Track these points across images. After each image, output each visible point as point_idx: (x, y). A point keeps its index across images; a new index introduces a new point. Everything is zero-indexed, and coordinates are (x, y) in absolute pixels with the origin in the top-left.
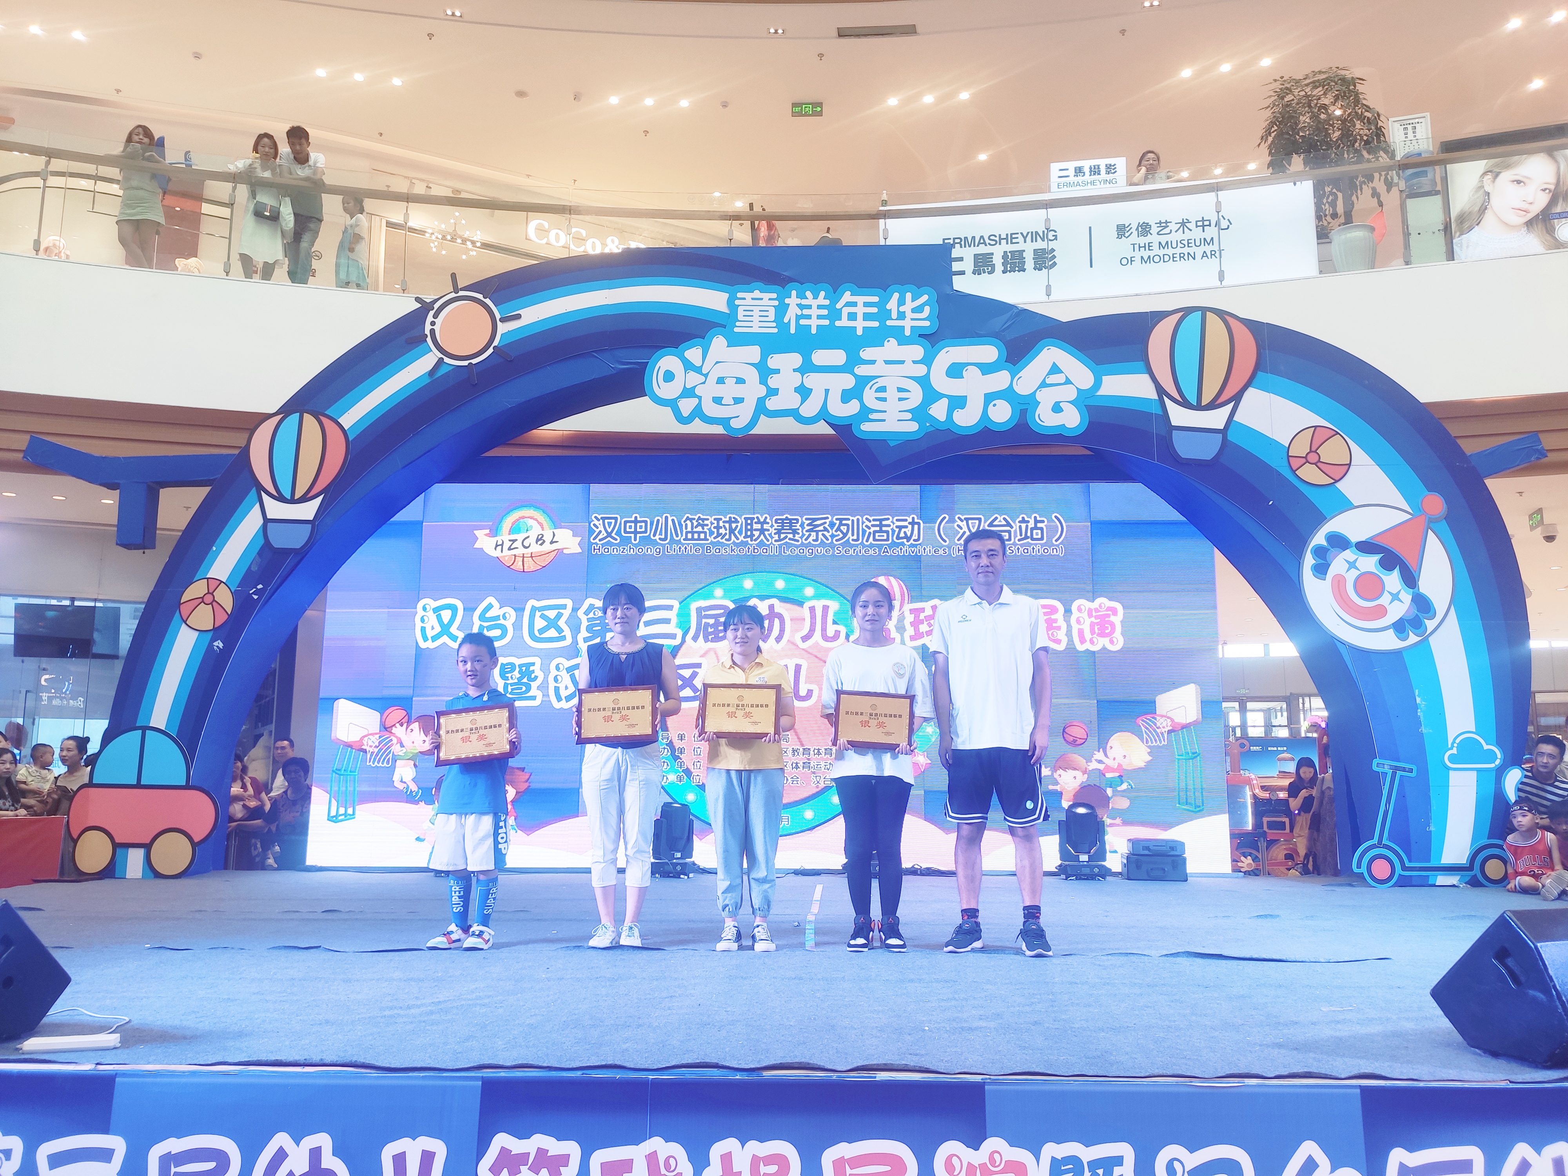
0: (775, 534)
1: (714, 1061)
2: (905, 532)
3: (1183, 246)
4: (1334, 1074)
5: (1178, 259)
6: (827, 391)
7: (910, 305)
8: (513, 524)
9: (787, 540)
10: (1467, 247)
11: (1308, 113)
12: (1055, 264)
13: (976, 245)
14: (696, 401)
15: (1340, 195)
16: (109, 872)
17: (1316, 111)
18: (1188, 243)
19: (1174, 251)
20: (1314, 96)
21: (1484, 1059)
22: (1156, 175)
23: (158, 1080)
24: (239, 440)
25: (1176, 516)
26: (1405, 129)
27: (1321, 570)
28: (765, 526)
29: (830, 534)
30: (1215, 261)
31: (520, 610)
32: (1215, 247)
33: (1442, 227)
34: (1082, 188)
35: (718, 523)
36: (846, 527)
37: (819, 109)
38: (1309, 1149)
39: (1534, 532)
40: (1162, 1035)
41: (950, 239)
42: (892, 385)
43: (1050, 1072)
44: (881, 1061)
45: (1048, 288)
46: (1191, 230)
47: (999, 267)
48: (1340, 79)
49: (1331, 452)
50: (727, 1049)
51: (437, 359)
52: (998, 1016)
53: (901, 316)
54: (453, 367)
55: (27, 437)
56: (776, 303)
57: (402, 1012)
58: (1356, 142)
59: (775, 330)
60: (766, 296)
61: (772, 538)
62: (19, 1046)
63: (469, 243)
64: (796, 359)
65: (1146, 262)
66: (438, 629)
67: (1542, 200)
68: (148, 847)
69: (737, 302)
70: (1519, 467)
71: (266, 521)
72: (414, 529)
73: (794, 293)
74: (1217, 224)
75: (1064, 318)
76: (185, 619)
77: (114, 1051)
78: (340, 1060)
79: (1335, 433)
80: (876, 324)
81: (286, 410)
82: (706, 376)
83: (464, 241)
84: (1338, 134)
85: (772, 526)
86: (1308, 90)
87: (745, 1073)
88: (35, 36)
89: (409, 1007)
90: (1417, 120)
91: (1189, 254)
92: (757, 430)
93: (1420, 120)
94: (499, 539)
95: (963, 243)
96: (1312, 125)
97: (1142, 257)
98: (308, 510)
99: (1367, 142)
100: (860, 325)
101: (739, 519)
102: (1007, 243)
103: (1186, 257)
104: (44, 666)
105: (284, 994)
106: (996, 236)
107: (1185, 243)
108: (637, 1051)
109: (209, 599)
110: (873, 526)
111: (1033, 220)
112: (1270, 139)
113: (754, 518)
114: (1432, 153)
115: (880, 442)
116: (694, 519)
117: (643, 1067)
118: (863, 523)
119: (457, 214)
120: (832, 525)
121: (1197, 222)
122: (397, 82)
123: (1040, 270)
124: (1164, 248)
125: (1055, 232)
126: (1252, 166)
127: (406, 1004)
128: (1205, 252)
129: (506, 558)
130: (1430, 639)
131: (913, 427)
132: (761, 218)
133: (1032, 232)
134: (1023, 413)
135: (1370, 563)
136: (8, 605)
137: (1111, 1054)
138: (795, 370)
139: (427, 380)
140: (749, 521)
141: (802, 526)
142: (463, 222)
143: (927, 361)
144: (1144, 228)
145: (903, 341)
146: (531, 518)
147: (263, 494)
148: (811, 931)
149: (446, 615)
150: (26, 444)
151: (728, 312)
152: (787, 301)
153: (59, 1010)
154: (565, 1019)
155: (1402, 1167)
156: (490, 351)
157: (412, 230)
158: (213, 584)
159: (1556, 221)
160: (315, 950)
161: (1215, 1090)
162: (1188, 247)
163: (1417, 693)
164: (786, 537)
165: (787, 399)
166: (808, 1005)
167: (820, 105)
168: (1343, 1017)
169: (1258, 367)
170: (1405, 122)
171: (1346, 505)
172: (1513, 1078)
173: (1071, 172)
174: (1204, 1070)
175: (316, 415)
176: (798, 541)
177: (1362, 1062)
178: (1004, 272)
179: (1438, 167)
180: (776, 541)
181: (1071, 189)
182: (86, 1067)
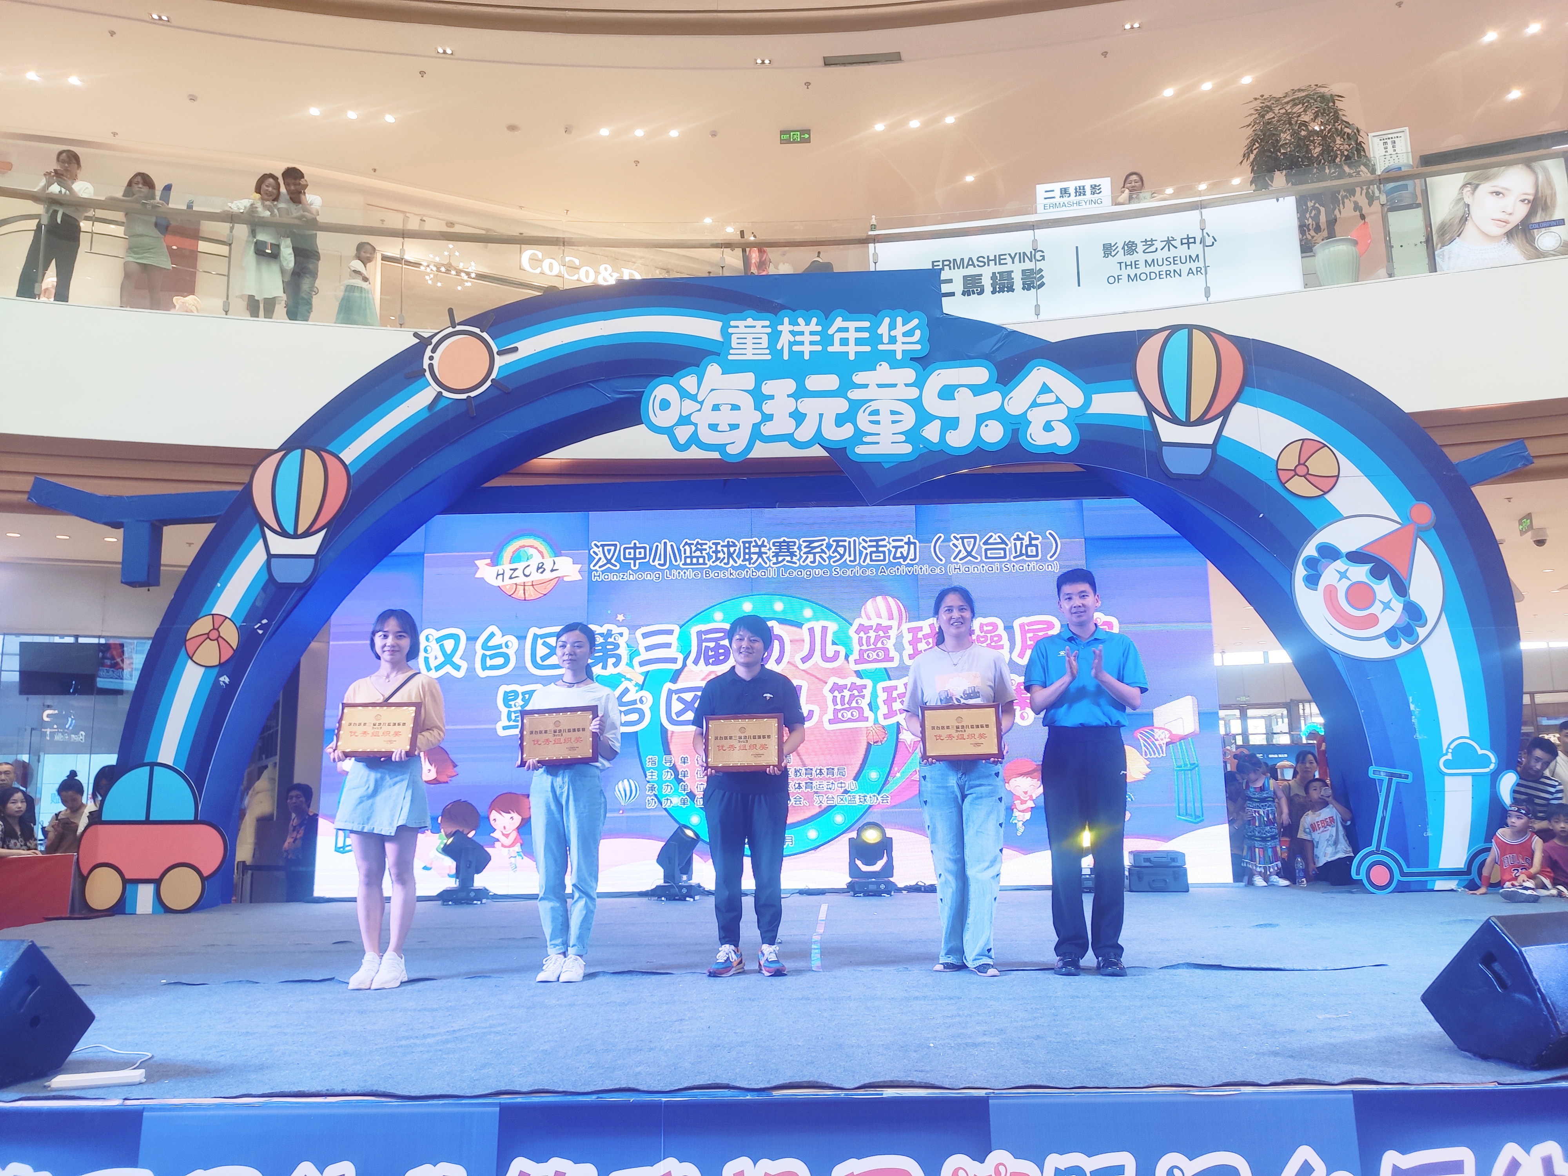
0: (773, 557)
1: (725, 1082)
2: (901, 553)
3: (1169, 263)
4: (1328, 1080)
5: (1164, 276)
6: (821, 415)
7: (900, 329)
8: (514, 553)
9: (785, 562)
10: (1449, 258)
11: (1289, 130)
12: (1043, 284)
13: (965, 266)
14: (692, 428)
15: (1322, 209)
16: (120, 908)
17: (1297, 128)
18: (1174, 261)
19: (1160, 269)
20: (1295, 113)
21: (1473, 1062)
22: (1141, 195)
23: (185, 1113)
24: (241, 476)
25: (1168, 530)
26: (1385, 143)
27: (1312, 581)
28: (763, 549)
29: (828, 555)
30: (1201, 277)
31: (522, 638)
32: (1201, 264)
33: (1423, 239)
34: (1068, 208)
35: (716, 548)
36: (843, 549)
37: (807, 136)
38: (1305, 1153)
39: (1524, 536)
40: (1161, 1046)
41: (939, 261)
42: (884, 407)
43: (1052, 1085)
44: (888, 1078)
45: (1037, 307)
46: (1176, 248)
47: (988, 288)
48: (1319, 97)
49: (1319, 464)
50: (738, 1070)
51: (436, 393)
52: (1002, 1031)
53: (893, 340)
54: (451, 401)
55: (31, 479)
56: (769, 330)
57: (418, 1042)
58: (1337, 157)
59: (769, 357)
60: (759, 324)
61: (770, 561)
62: (47, 1084)
63: (463, 274)
64: (790, 385)
65: (1133, 281)
66: (441, 659)
67: (1522, 211)
68: (157, 882)
69: (730, 330)
70: (1504, 475)
71: (270, 556)
72: (417, 559)
73: (786, 320)
74: (1202, 241)
75: (1053, 339)
76: (191, 656)
77: (140, 1086)
78: (361, 1090)
79: (1322, 445)
80: (868, 349)
81: (288, 446)
82: (701, 403)
83: (458, 272)
84: (1318, 150)
85: (770, 549)
86: (1288, 107)
87: (755, 1093)
88: (32, 82)
89: (425, 1037)
90: (1396, 135)
91: (1175, 271)
92: (753, 455)
93: (1399, 135)
94: (500, 568)
95: (952, 265)
96: (1293, 142)
97: (1129, 276)
98: (311, 545)
99: (1348, 158)
100: (852, 350)
101: (737, 543)
102: (996, 264)
103: (1172, 274)
104: (48, 702)
105: (301, 1027)
106: (984, 258)
107: (1171, 260)
108: (650, 1074)
109: (214, 635)
110: (869, 546)
111: (1020, 241)
112: (1252, 156)
113: (752, 542)
114: (1412, 167)
115: (875, 465)
116: (693, 544)
117: (656, 1089)
118: (860, 543)
119: (451, 246)
120: (829, 546)
121: (1182, 239)
122: (390, 119)
123: (1028, 289)
124: (1150, 266)
125: (1043, 252)
126: (1236, 181)
127: (422, 1034)
128: (1190, 269)
129: (508, 587)
130: (1422, 646)
131: (907, 449)
132: (752, 245)
133: (1020, 253)
134: (1015, 432)
135: (1360, 573)
136: (13, 644)
137: (1111, 1066)
138: (789, 396)
139: (427, 414)
140: (747, 545)
141: (799, 548)
142: (457, 254)
143: (919, 383)
144: (1130, 247)
145: (895, 364)
146: (532, 547)
147: (266, 529)
148: (817, 951)
149: (449, 645)
150: (31, 485)
151: (722, 340)
152: (780, 328)
153: (83, 1048)
154: (577, 1044)
155: (1396, 1170)
156: (488, 383)
157: (408, 263)
158: (218, 620)
159: (1535, 231)
160: (329, 982)
161: (1213, 1099)
162: (1174, 264)
163: (1411, 700)
164: (784, 560)
165: (782, 425)
166: (816, 1025)
167: (808, 132)
168: (1338, 1024)
169: (1246, 382)
170: (1385, 137)
171: (1336, 516)
172: (1501, 1080)
173: (1057, 193)
174: (1201, 1079)
175: (318, 451)
176: (795, 563)
177: (1355, 1068)
178: (993, 292)
179: (1418, 180)
180: (774, 564)
181: (1057, 209)
182: (114, 1103)
